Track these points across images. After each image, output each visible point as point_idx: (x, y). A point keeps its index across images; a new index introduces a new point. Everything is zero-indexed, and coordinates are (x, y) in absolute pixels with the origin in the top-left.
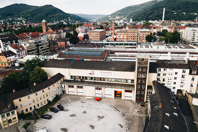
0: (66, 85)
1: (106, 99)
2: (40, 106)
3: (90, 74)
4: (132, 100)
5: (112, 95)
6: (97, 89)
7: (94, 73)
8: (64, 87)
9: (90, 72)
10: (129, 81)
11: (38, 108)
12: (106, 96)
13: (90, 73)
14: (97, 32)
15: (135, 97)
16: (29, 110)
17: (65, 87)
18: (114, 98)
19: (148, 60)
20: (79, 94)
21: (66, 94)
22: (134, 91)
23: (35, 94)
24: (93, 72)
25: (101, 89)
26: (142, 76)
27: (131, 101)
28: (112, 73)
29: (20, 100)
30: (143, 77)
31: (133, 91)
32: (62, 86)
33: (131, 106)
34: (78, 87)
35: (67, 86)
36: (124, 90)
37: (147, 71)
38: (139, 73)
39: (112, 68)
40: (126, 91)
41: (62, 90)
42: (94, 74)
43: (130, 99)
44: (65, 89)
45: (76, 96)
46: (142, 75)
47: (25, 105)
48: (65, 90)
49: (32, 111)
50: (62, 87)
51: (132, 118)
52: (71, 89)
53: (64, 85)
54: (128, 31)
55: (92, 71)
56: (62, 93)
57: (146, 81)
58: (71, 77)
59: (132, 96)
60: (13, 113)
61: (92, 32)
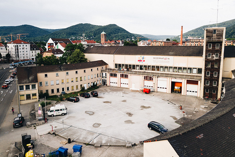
0: (107, 73)
1: (158, 93)
2: (70, 91)
3: (139, 61)
4: (198, 96)
5: (168, 88)
7: (144, 60)
8: (105, 76)
9: (139, 58)
10: (195, 71)
11: (68, 92)
12: (159, 90)
13: (139, 60)
14: (160, 42)
15: (203, 91)
16: (55, 91)
17: (106, 76)
18: (170, 92)
19: (223, 31)
20: (122, 86)
21: (107, 85)
22: (201, 82)
23: (65, 72)
24: (143, 58)
25: (153, 78)
26: (214, 57)
27: (197, 97)
29: (46, 76)
31: (199, 82)
32: (103, 75)
33: (195, 101)
34: (122, 76)
35: (108, 75)
36: (186, 81)
37: (221, 48)
38: (208, 52)
40: (189, 82)
41: (103, 80)
42: (144, 61)
43: (195, 94)
44: (105, 79)
45: (118, 87)
46: (214, 55)
47: (52, 84)
48: (106, 80)
49: (59, 94)
50: (103, 76)
52: (113, 79)
53: (106, 74)
55: (142, 56)
56: (103, 84)
57: (220, 64)
59: (198, 90)
60: (34, 87)
61: (155, 42)
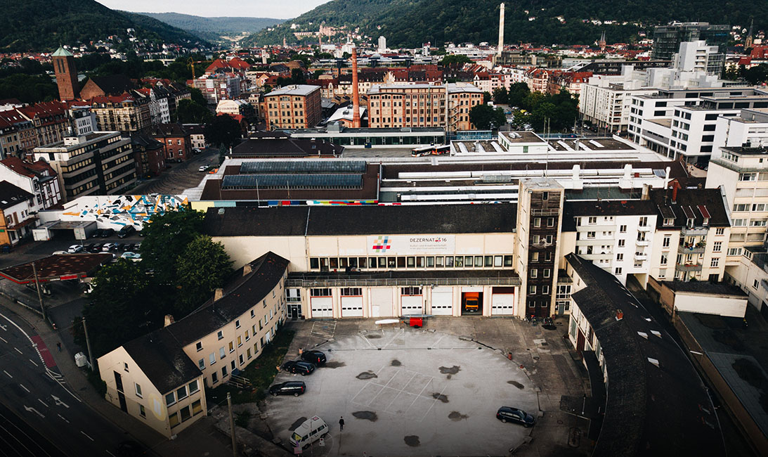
0: (302, 290)
1: (438, 322)
2: (247, 362)
3: (374, 247)
4: (515, 314)
5: (455, 308)
6: (406, 292)
7: (388, 244)
8: (296, 296)
9: (376, 241)
10: (498, 261)
11: (241, 368)
12: (436, 312)
13: (376, 245)
14: (294, 98)
15: (525, 305)
16: (220, 376)
17: (298, 295)
18: (460, 315)
19: (560, 195)
20: (347, 314)
21: (303, 317)
22: (520, 289)
23: (233, 324)
24: (386, 241)
25: (421, 290)
26: (544, 242)
27: (512, 317)
28: (445, 240)
29: (199, 346)
30: (546, 245)
31: (516, 289)
32: (288, 295)
33: (517, 330)
34: (346, 292)
35: (306, 293)
36: (491, 289)
37: (557, 226)
38: (535, 234)
39: (444, 225)
40: (496, 291)
41: (289, 306)
42: (388, 247)
43: (508, 312)
44: (298, 303)
45: (338, 320)
46: (544, 240)
47: (212, 361)
48: (300, 306)
49: (227, 378)
50: (291, 296)
51: (535, 361)
52: (320, 302)
53: (298, 291)
54: (406, 91)
55: (384, 237)
56: (290, 316)
57: (554, 255)
58: (314, 262)
59: (514, 304)
60: (193, 387)
61: (277, 99)
